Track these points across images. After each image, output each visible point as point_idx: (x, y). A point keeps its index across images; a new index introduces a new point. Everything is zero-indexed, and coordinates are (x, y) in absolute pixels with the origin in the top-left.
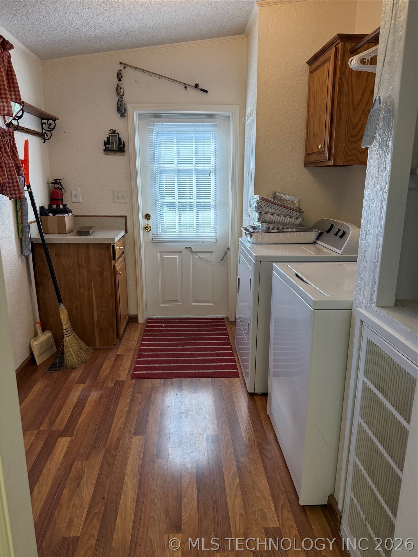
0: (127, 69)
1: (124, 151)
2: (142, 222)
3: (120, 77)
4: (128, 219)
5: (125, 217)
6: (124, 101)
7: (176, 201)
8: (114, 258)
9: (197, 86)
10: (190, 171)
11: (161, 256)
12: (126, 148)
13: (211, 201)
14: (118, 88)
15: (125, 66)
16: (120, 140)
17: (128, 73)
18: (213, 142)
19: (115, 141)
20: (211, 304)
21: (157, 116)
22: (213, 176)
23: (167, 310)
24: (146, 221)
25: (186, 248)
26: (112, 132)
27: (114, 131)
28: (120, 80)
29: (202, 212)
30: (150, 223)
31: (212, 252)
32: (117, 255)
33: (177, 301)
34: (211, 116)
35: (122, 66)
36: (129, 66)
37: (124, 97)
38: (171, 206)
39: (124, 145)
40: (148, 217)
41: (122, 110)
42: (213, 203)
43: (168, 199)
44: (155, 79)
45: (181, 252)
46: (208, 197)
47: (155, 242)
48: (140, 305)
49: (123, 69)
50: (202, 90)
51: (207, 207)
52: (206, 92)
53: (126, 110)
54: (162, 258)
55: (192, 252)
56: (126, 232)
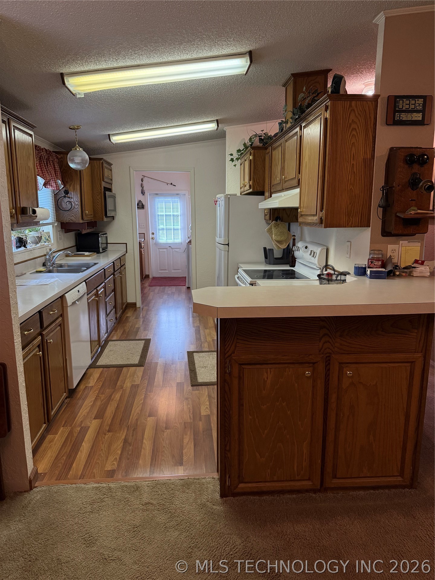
0: (145, 177)
1: (144, 208)
2: (151, 236)
3: (142, 180)
4: (145, 234)
5: (144, 233)
6: (144, 189)
7: (165, 227)
8: (141, 248)
9: (171, 184)
10: (170, 215)
11: (159, 250)
12: (145, 207)
13: (179, 227)
14: (142, 185)
15: (144, 176)
16: (142, 204)
17: (145, 179)
18: (179, 204)
19: (140, 205)
20: (180, 271)
21: (157, 194)
22: (179, 217)
23: (162, 274)
24: (152, 235)
25: (169, 246)
26: (139, 201)
27: (140, 201)
28: (142, 182)
29: (176, 231)
30: (154, 236)
31: (180, 248)
32: (142, 247)
33: (166, 270)
34: (178, 194)
35: (143, 176)
36: (145, 176)
37: (144, 188)
38: (163, 229)
39: (144, 206)
40: (153, 234)
41: (143, 193)
42: (180, 228)
43: (161, 227)
44: (156, 181)
45: (167, 248)
46: (178, 225)
47: (157, 244)
48: (150, 270)
49: (143, 178)
50: (173, 185)
51: (178, 229)
52: (175, 186)
53: (145, 193)
54: (159, 251)
55: (172, 248)
56: (145, 240)
